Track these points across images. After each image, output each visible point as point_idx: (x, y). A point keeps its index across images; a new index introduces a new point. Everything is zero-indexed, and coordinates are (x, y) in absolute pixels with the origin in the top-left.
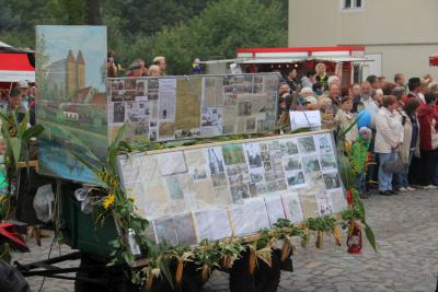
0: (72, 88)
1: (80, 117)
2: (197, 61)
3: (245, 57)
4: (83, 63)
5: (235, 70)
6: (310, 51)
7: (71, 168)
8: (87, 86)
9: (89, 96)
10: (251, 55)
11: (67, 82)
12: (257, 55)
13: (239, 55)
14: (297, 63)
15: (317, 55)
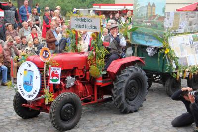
0: (149, 15)
1: (152, 25)
2: (75, 9)
3: (97, 8)
4: (155, 7)
5: (92, 14)
6: (125, 5)
7: (147, 42)
8: (156, 14)
9: (157, 18)
10: (99, 7)
11: (147, 13)
12: (102, 7)
13: (94, 7)
14: (119, 11)
15: (128, 8)
